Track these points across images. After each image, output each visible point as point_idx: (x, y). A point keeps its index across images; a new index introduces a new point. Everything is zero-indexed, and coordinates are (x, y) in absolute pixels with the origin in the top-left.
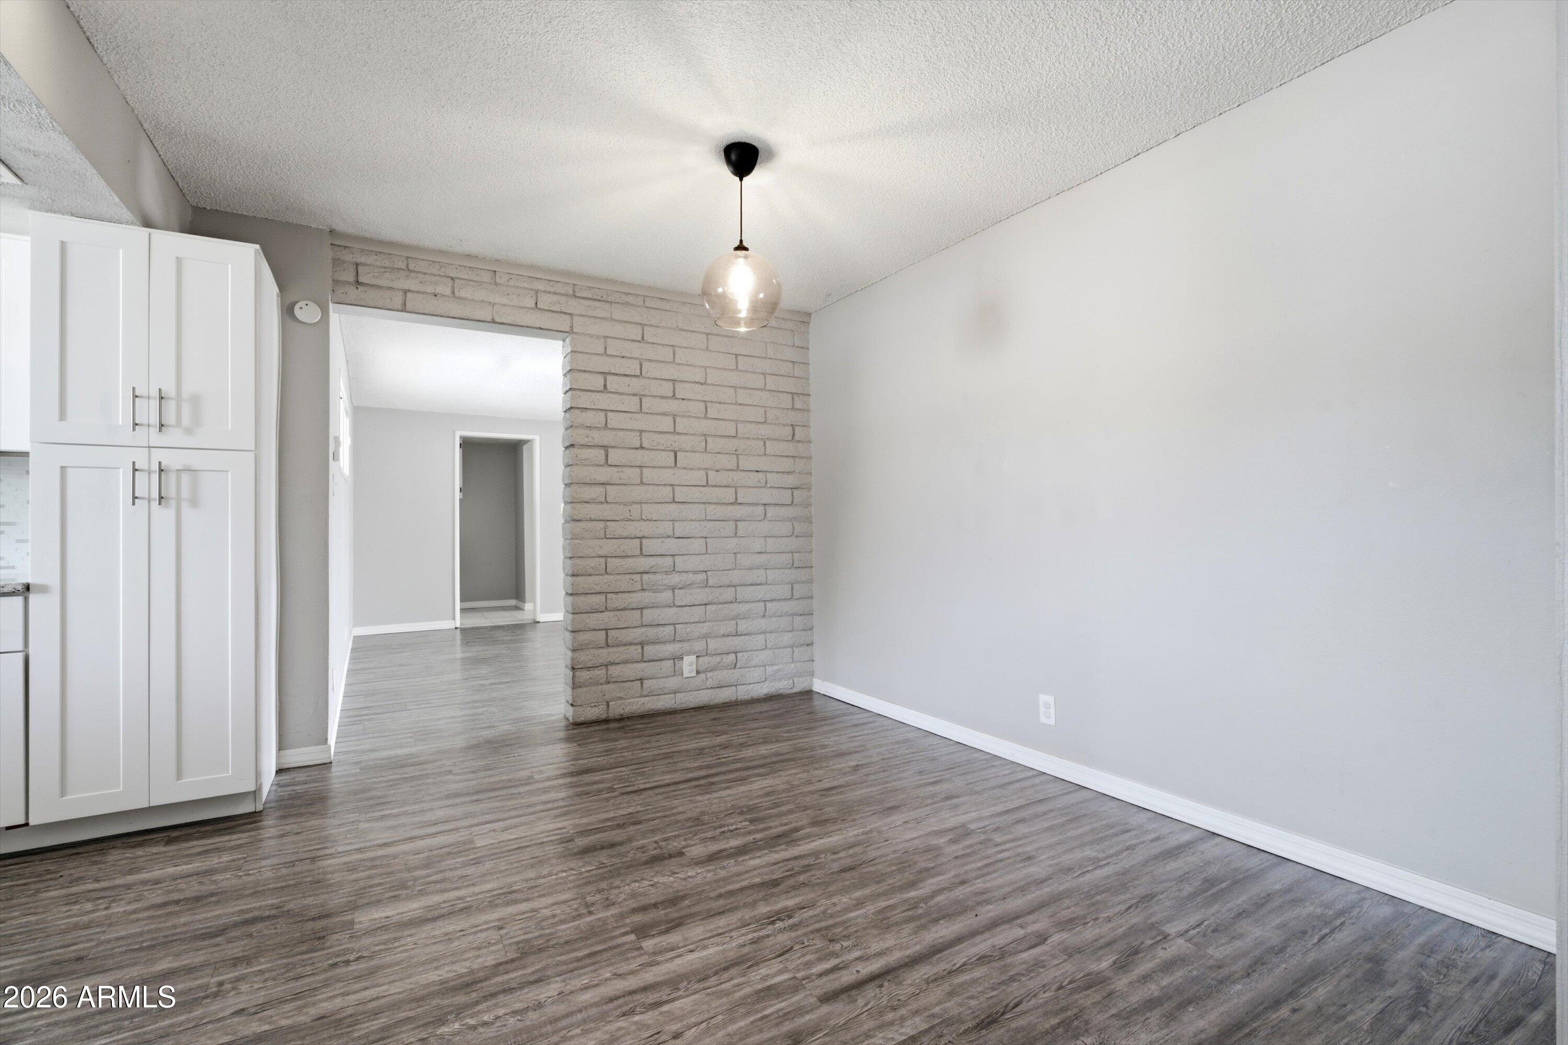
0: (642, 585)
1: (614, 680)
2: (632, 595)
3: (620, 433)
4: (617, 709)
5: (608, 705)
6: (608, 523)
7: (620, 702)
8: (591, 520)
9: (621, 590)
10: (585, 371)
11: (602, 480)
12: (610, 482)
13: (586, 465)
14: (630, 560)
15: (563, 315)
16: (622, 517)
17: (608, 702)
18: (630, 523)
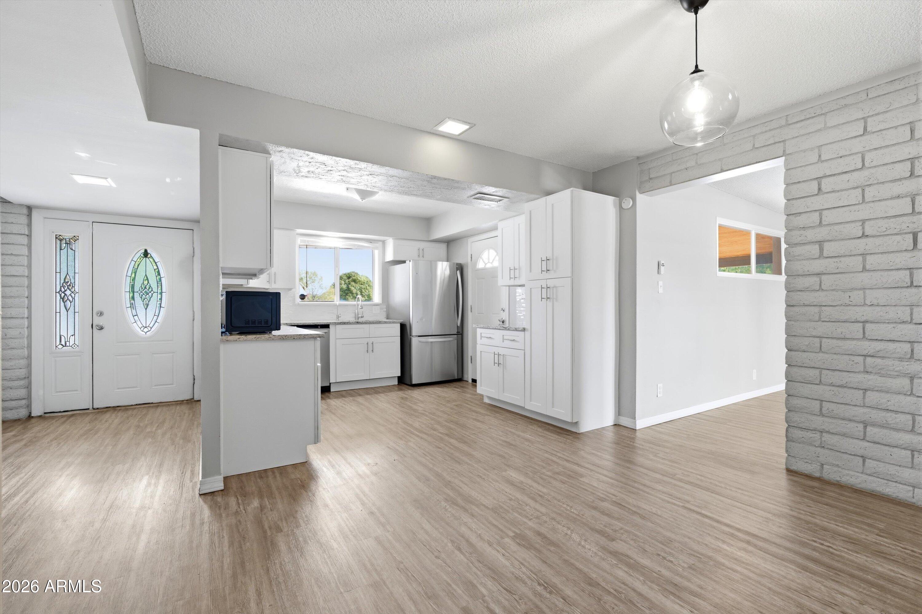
0: (865, 367)
1: (830, 447)
2: (852, 375)
3: (836, 227)
4: (830, 474)
5: (823, 467)
6: (823, 308)
7: (836, 469)
8: (805, 305)
9: (837, 368)
10: (799, 182)
11: (817, 271)
12: (825, 272)
13: (800, 260)
14: (848, 342)
15: (777, 144)
16: (839, 303)
17: (823, 464)
18: (849, 308)
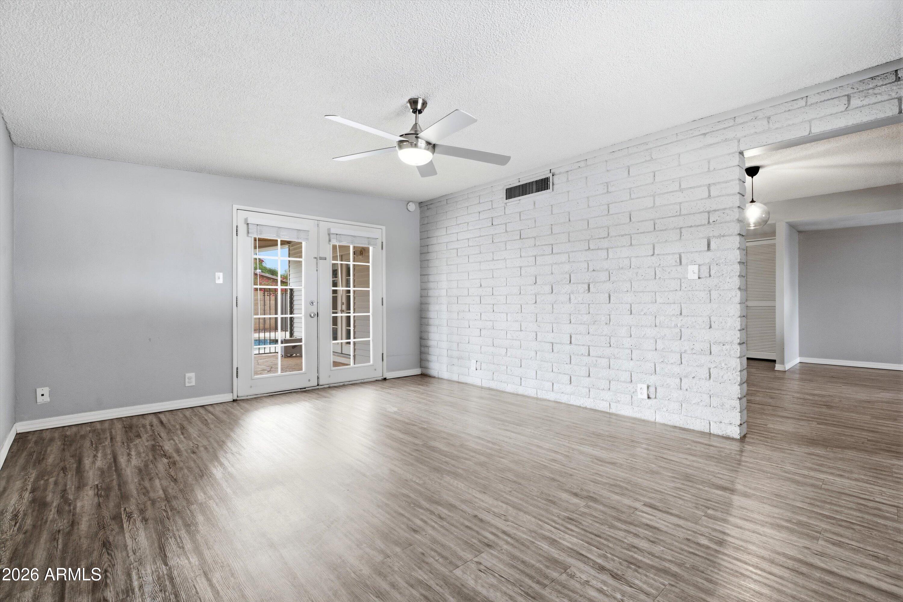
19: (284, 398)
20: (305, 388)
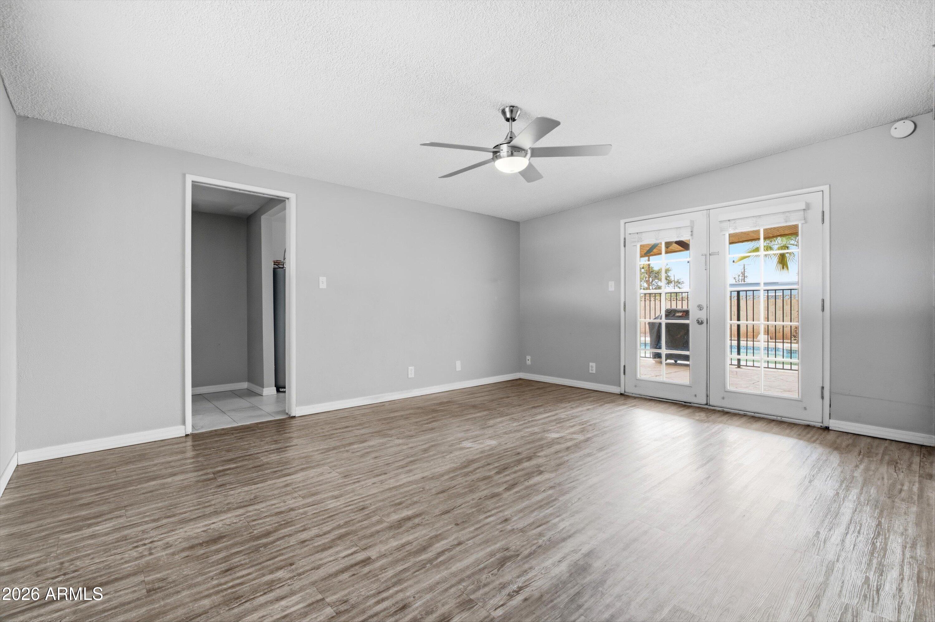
19: (653, 404)
20: (690, 403)
